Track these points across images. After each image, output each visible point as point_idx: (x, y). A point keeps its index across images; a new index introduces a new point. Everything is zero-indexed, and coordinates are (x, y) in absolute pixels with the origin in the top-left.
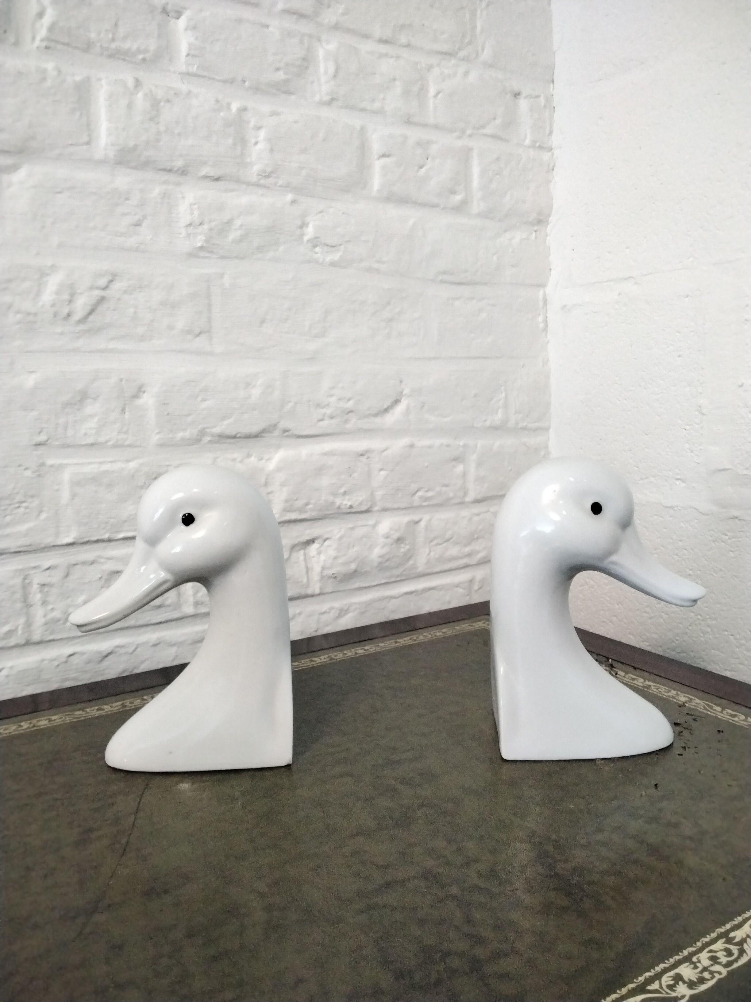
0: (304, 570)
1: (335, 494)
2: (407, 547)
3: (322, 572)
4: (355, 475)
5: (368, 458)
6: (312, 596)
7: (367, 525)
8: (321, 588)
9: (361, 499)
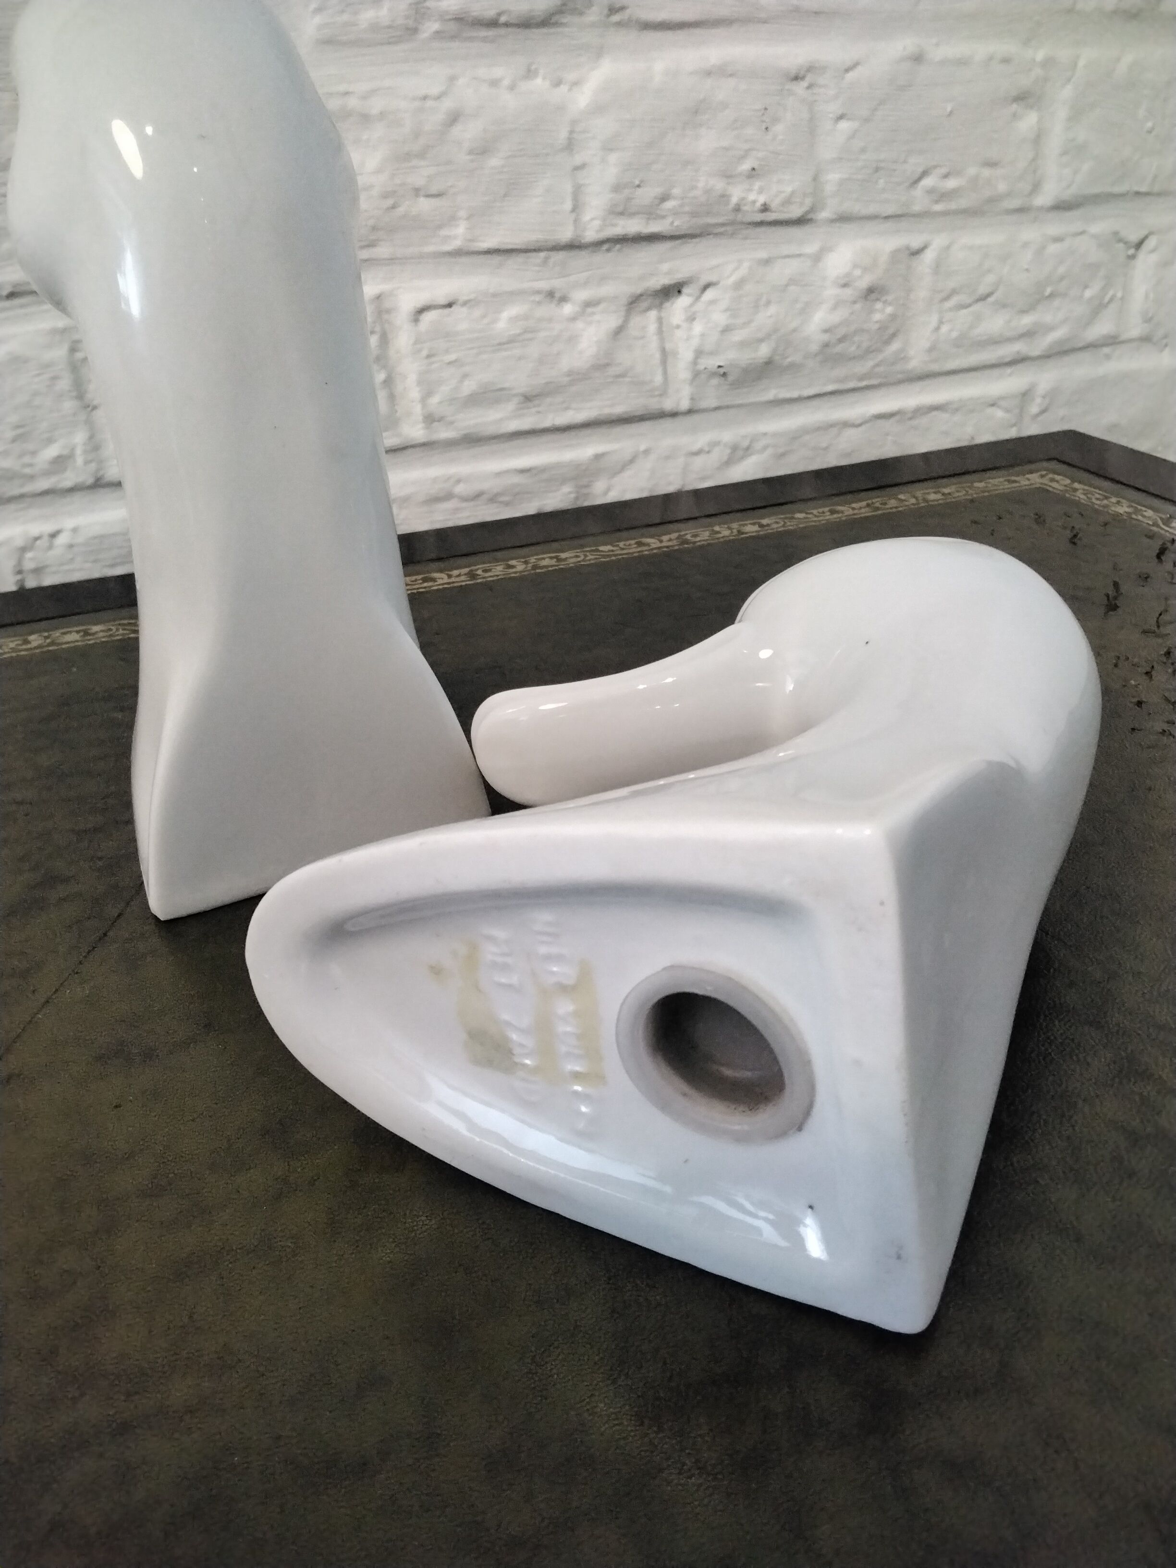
0: (658, 355)
1: (728, 176)
2: (889, 310)
3: (695, 362)
4: (779, 128)
5: (809, 87)
6: (674, 415)
7: (799, 255)
8: (692, 399)
9: (789, 189)
